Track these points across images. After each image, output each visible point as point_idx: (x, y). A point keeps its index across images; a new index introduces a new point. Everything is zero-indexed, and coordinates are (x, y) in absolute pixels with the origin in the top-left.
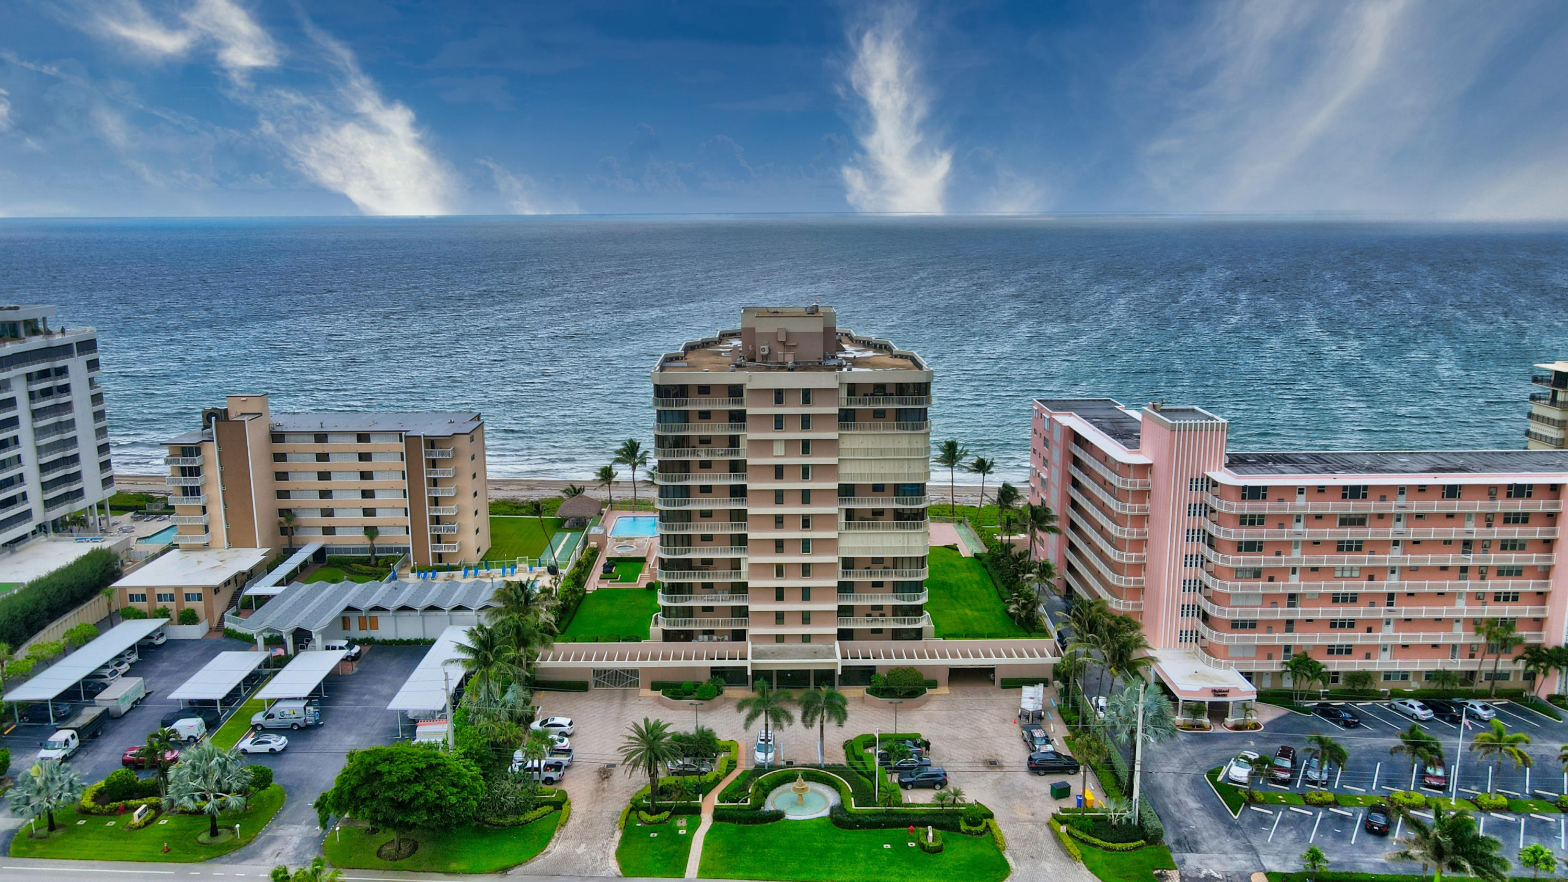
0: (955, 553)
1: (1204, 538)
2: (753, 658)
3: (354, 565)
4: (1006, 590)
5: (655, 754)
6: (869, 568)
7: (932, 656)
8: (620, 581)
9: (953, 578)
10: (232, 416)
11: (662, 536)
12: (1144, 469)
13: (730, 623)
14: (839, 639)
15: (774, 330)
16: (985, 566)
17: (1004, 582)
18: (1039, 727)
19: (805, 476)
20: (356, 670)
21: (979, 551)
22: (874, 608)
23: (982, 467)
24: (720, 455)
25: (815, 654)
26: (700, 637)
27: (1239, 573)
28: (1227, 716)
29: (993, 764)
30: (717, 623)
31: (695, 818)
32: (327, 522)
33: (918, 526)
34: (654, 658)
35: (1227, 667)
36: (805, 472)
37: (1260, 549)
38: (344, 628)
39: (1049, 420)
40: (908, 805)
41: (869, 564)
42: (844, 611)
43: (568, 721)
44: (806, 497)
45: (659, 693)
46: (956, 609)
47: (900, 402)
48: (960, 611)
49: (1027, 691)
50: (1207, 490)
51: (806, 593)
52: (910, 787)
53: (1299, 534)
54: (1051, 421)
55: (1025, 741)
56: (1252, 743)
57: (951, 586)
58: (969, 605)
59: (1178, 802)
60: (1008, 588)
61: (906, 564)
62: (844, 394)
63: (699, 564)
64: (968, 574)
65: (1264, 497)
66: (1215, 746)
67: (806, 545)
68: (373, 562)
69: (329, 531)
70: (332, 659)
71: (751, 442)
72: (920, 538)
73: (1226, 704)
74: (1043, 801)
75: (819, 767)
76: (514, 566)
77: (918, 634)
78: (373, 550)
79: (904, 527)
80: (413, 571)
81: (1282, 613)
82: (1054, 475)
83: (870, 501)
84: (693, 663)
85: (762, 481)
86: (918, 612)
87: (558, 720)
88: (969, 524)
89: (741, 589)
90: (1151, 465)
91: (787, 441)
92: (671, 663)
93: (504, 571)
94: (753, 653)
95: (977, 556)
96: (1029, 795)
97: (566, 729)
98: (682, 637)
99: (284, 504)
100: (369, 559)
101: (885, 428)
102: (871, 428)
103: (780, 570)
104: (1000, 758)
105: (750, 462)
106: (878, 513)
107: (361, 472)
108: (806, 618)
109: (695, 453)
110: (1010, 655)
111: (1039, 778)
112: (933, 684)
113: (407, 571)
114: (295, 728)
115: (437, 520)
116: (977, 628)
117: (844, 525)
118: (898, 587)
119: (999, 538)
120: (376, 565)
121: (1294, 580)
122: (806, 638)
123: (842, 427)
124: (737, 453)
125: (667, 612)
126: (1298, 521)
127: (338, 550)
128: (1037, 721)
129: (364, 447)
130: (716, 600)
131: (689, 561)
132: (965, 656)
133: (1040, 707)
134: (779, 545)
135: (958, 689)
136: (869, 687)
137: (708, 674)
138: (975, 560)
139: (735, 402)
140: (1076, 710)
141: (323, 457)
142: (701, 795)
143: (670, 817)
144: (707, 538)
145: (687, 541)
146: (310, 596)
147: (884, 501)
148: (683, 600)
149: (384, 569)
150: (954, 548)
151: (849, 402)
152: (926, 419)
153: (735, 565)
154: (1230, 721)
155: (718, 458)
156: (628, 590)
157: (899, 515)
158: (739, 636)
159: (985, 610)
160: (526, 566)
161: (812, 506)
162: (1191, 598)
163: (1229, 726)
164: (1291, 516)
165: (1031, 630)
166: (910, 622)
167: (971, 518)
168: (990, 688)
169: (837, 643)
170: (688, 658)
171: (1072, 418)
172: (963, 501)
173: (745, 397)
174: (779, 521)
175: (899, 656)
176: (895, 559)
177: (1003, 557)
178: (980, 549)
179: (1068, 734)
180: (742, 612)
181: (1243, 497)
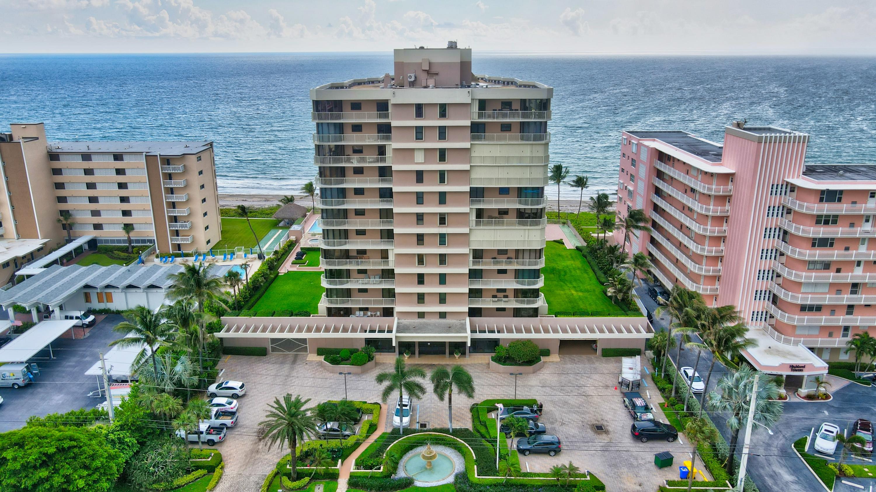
0: (561, 246)
1: (779, 236)
2: (398, 331)
3: (115, 252)
4: (603, 275)
5: (293, 430)
6: (495, 258)
7: (546, 331)
8: (307, 266)
9: (561, 264)
10: (16, 139)
11: (323, 230)
12: (728, 177)
13: (380, 302)
14: (470, 316)
15: (419, 61)
16: (585, 256)
17: (601, 269)
18: (639, 396)
19: (442, 180)
20: (88, 335)
21: (579, 245)
22: (499, 290)
23: (581, 182)
24: (369, 162)
25: (449, 329)
26: (357, 313)
27: (812, 265)
28: (801, 387)
29: (599, 429)
30: (369, 302)
31: (332, 484)
32: (96, 220)
33: (538, 224)
34: (318, 330)
35: (796, 343)
36: (442, 176)
37: (832, 245)
38: (87, 301)
39: (637, 144)
40: (526, 475)
41: (495, 255)
42: (474, 293)
43: (240, 384)
44: (442, 198)
45: (322, 358)
46: (564, 290)
47: (524, 116)
48: (567, 292)
49: (627, 362)
50: (785, 194)
51: (443, 279)
52: (527, 453)
53: (868, 232)
54: (639, 145)
55: (626, 406)
56: (826, 413)
57: (559, 271)
58: (574, 287)
59: (773, 474)
60: (605, 273)
61: (527, 255)
62: (475, 108)
63: (355, 254)
64: (572, 262)
65: (840, 200)
66: (794, 415)
67: (442, 239)
68: (130, 250)
69: (98, 227)
70: (65, 326)
71: (396, 150)
72: (538, 233)
73: (801, 378)
74: (648, 470)
75: (446, 431)
76: (233, 253)
77: (535, 313)
78: (130, 241)
79: (525, 224)
80: (157, 257)
81: (846, 298)
82: (641, 187)
83: (497, 202)
84: (349, 335)
85: (405, 185)
86: (535, 294)
87: (231, 384)
88: (571, 225)
89: (389, 274)
90: (733, 175)
91: (426, 150)
92: (331, 335)
93: (225, 257)
94: (398, 327)
95: (578, 248)
96: (635, 463)
97: (238, 392)
98: (342, 312)
99: (63, 206)
100: (128, 248)
101: (511, 139)
102: (499, 139)
103: (421, 259)
104: (605, 423)
105: (395, 168)
106: (503, 213)
107: (118, 183)
108: (442, 298)
109: (349, 161)
110: (611, 331)
111: (642, 445)
112: (547, 353)
113: (153, 257)
114: (16, 387)
115: (175, 219)
116: (582, 306)
117: (474, 223)
118: (519, 274)
119: (595, 235)
120: (132, 252)
121: (858, 271)
122: (443, 315)
123: (473, 138)
124: (384, 160)
125: (330, 293)
126: (867, 221)
127: (107, 241)
128: (636, 390)
129: (119, 165)
130: (368, 283)
131: (347, 251)
132: (574, 331)
133: (639, 378)
134: (420, 239)
135: (567, 358)
136: (493, 354)
137: (363, 345)
138: (577, 252)
139: (380, 117)
140: (668, 378)
141: (88, 172)
142: (340, 460)
143: (309, 483)
144: (361, 233)
145: (345, 234)
146: (62, 276)
147: (508, 202)
148: (342, 283)
149: (136, 255)
150: (561, 242)
151: (480, 116)
152: (545, 131)
153: (384, 254)
154: (804, 391)
155: (367, 165)
156: (311, 273)
157: (521, 214)
158: (388, 312)
159: (588, 291)
160: (242, 253)
161: (448, 206)
162: (764, 285)
163: (802, 395)
164: (861, 216)
165: (626, 309)
166: (529, 302)
167: (572, 221)
168: (592, 357)
169: (468, 319)
170: (345, 330)
171: (655, 142)
172: (566, 209)
173: (390, 111)
174: (420, 218)
175: (519, 331)
176: (517, 251)
177: (599, 249)
178: (582, 243)
179: (662, 401)
180: (390, 293)
181: (821, 200)
